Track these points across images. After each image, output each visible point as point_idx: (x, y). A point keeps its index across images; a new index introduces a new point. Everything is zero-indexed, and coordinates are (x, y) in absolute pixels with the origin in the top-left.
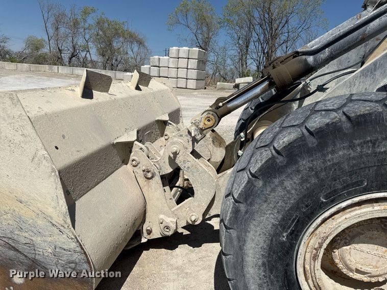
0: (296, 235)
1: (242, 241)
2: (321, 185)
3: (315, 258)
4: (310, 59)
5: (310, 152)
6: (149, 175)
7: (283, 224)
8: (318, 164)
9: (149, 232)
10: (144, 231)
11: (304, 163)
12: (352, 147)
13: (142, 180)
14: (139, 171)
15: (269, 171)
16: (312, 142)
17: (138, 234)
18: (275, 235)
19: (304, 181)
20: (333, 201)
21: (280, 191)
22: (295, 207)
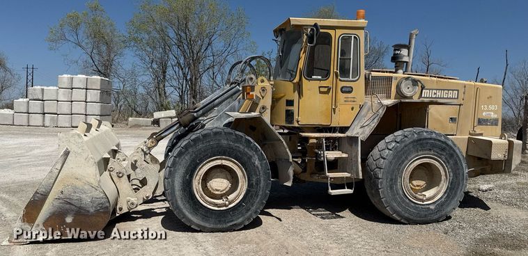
0: (191, 176)
1: (173, 181)
2: (196, 156)
3: (199, 183)
4: (195, 114)
5: (192, 146)
6: (121, 175)
7: (186, 173)
8: (195, 150)
9: (121, 209)
10: (118, 209)
11: (190, 150)
12: (203, 143)
13: (115, 179)
14: (114, 174)
15: (180, 154)
16: (192, 143)
17: (114, 211)
18: (184, 177)
19: (191, 156)
20: (201, 162)
21: (184, 161)
22: (190, 165)
